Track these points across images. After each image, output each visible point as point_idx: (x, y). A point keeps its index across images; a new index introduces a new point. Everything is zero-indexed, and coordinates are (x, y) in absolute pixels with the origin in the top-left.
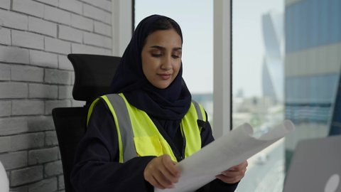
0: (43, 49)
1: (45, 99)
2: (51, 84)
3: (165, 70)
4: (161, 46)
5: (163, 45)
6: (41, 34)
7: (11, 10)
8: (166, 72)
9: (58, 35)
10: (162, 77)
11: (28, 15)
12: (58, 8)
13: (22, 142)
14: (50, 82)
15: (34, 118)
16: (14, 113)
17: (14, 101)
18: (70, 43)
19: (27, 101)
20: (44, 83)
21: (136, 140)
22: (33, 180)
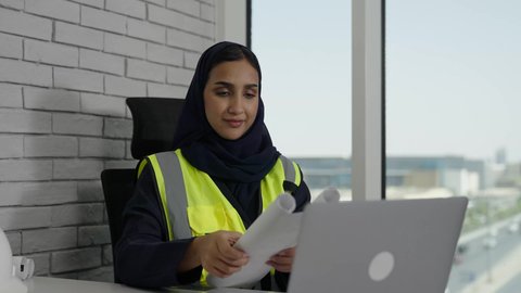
0: (102, 91)
1: (105, 159)
2: (114, 139)
3: (234, 114)
4: (227, 81)
5: (231, 80)
6: (99, 72)
7: (53, 41)
8: (235, 118)
9: (126, 73)
10: (231, 123)
11: (79, 47)
12: (127, 36)
13: (69, 214)
14: (112, 136)
15: (86, 183)
16: (56, 177)
17: (55, 161)
18: (145, 83)
19: (77, 161)
20: (103, 137)
21: (190, 211)
22: (86, 267)
